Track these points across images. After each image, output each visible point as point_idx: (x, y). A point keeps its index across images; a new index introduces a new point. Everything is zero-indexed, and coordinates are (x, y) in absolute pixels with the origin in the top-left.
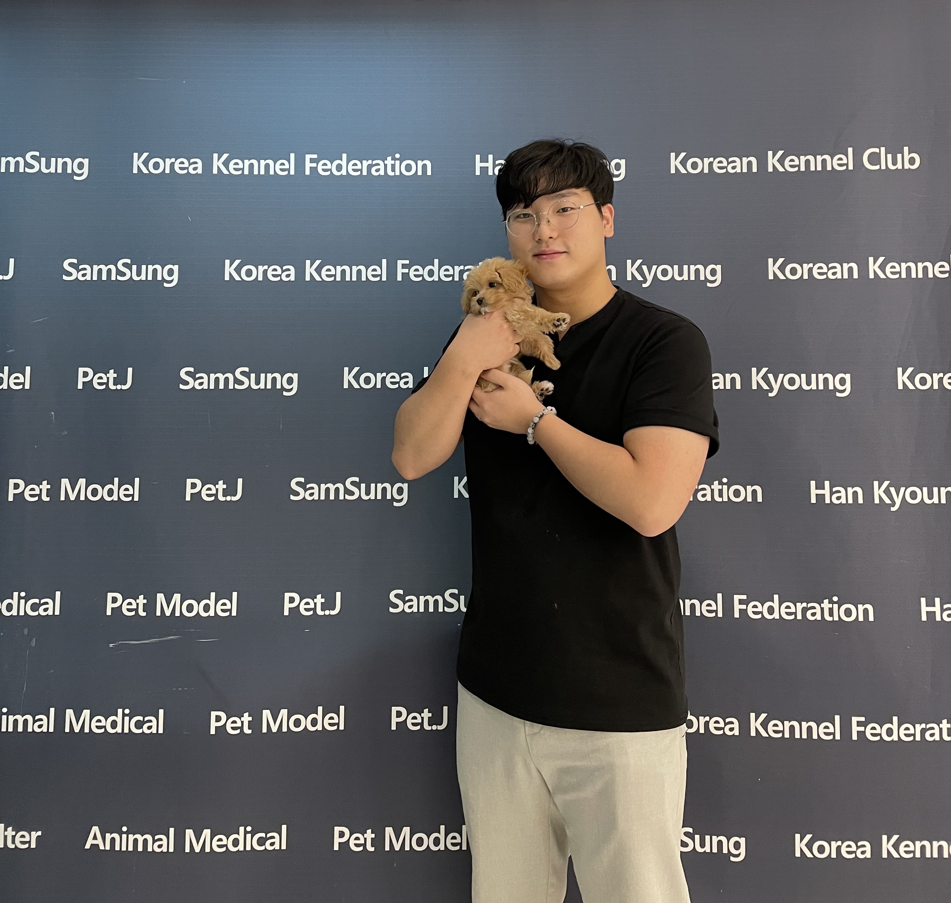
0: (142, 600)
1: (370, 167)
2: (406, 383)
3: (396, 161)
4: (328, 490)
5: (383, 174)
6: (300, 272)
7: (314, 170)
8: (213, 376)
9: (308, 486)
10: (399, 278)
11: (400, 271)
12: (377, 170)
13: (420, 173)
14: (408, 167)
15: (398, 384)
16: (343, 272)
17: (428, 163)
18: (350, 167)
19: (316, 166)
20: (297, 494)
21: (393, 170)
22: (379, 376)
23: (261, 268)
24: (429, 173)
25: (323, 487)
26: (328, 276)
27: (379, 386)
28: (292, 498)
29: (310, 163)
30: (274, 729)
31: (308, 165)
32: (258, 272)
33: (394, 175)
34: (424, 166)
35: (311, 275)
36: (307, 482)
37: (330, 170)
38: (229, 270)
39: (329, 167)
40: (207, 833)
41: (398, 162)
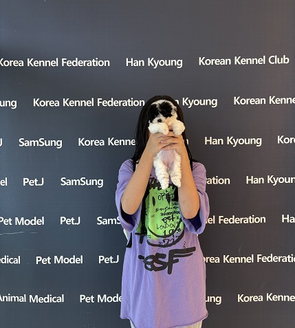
0: (10, 220)
1: (86, 63)
2: (102, 144)
3: (96, 61)
4: (74, 182)
5: (91, 66)
6: (61, 103)
7: (65, 64)
8: (31, 142)
9: (67, 181)
10: (99, 105)
11: (99, 102)
12: (89, 64)
13: (105, 65)
14: (101, 63)
15: (99, 144)
16: (77, 103)
17: (108, 61)
18: (79, 63)
20: (63, 183)
21: (95, 64)
22: (92, 141)
23: (47, 102)
24: (109, 65)
25: (72, 181)
26: (72, 104)
27: (92, 145)
28: (62, 185)
30: (59, 262)
31: (63, 62)
32: (46, 103)
33: (95, 66)
34: (107, 63)
35: (65, 104)
36: (67, 179)
37: (71, 64)
38: (35, 102)
40: (37, 296)
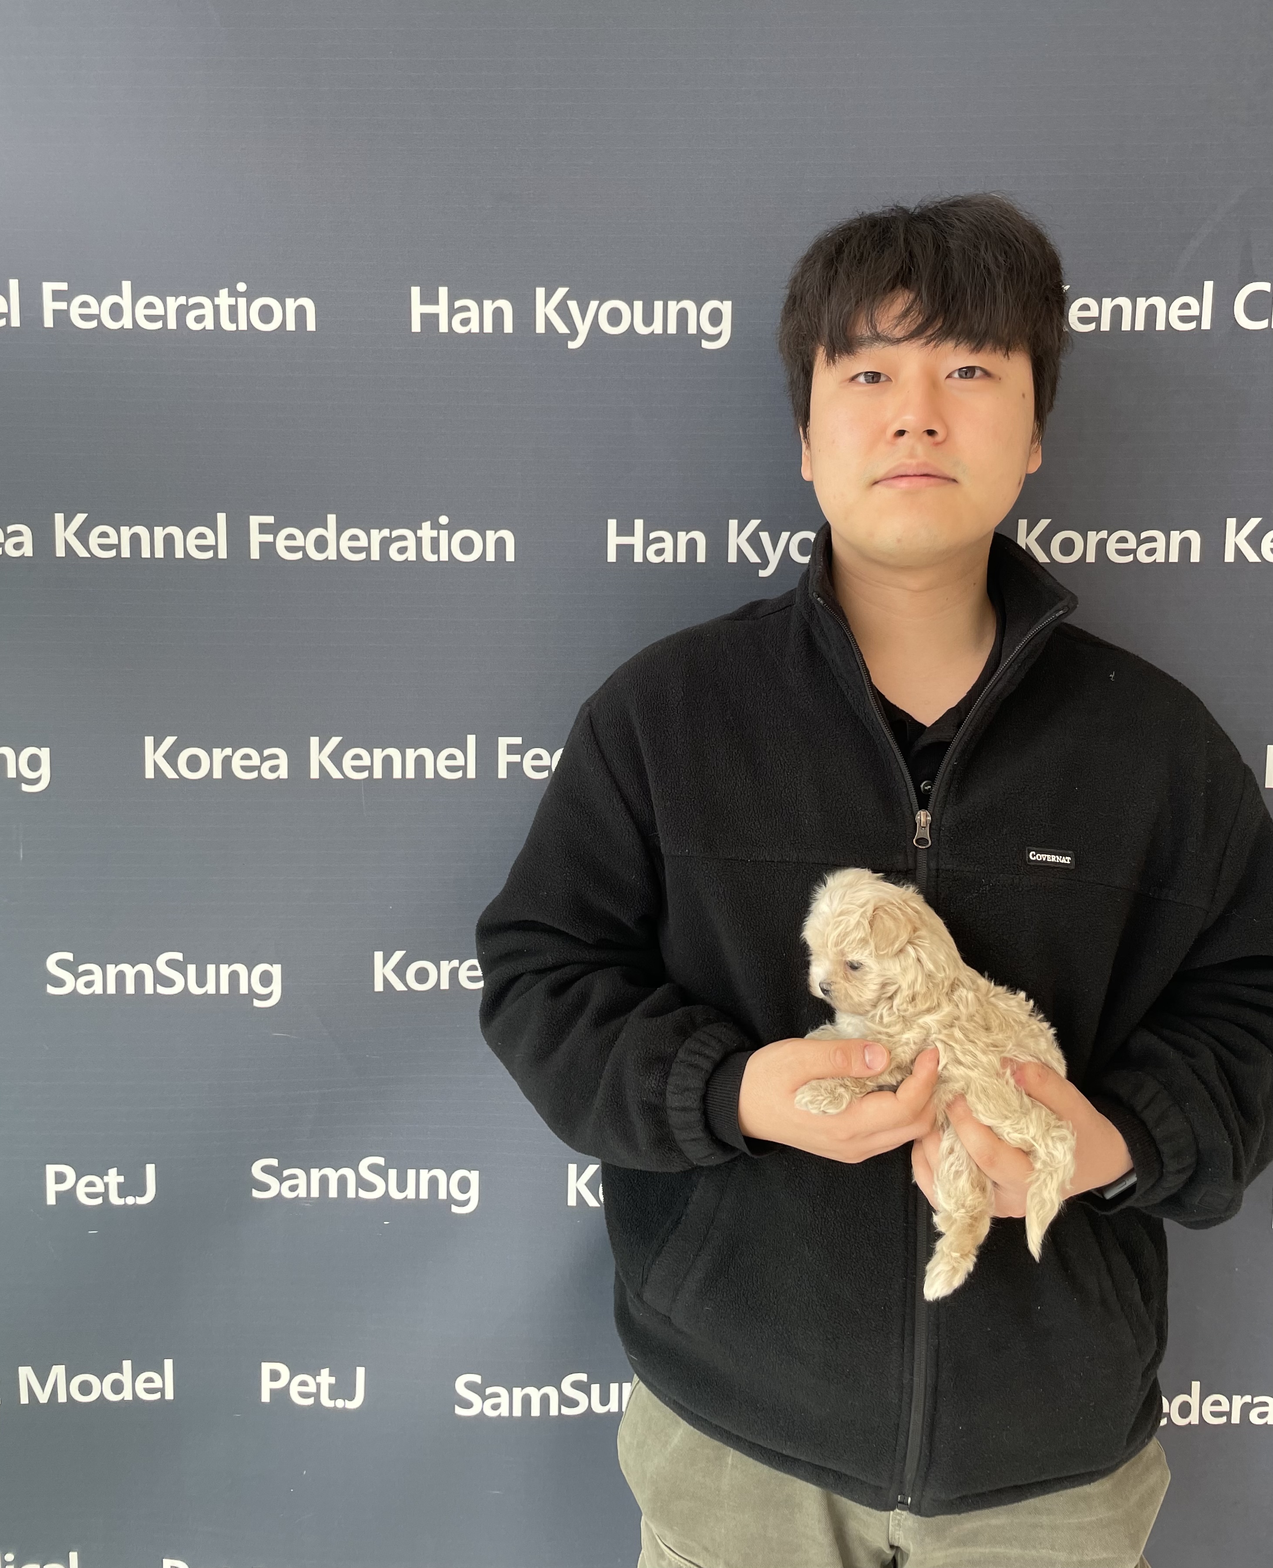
1: (182, 311)
2: (274, 769)
3: (239, 299)
4: (121, 977)
5: (212, 328)
6: (44, 539)
7: (62, 317)
9: (82, 968)
10: (255, 554)
11: (256, 538)
12: (199, 319)
13: (291, 326)
14: (266, 314)
15: (256, 772)
16: (135, 540)
18: (141, 312)
19: (66, 308)
20: (60, 983)
21: (233, 318)
22: (219, 754)
24: (311, 326)
25: (112, 970)
26: (103, 547)
27: (217, 774)
28: (51, 990)
29: (54, 300)
31: (49, 306)
33: (235, 329)
34: (301, 312)
35: (67, 545)
36: (78, 961)
37: (97, 317)
39: (94, 310)
41: (242, 302)
